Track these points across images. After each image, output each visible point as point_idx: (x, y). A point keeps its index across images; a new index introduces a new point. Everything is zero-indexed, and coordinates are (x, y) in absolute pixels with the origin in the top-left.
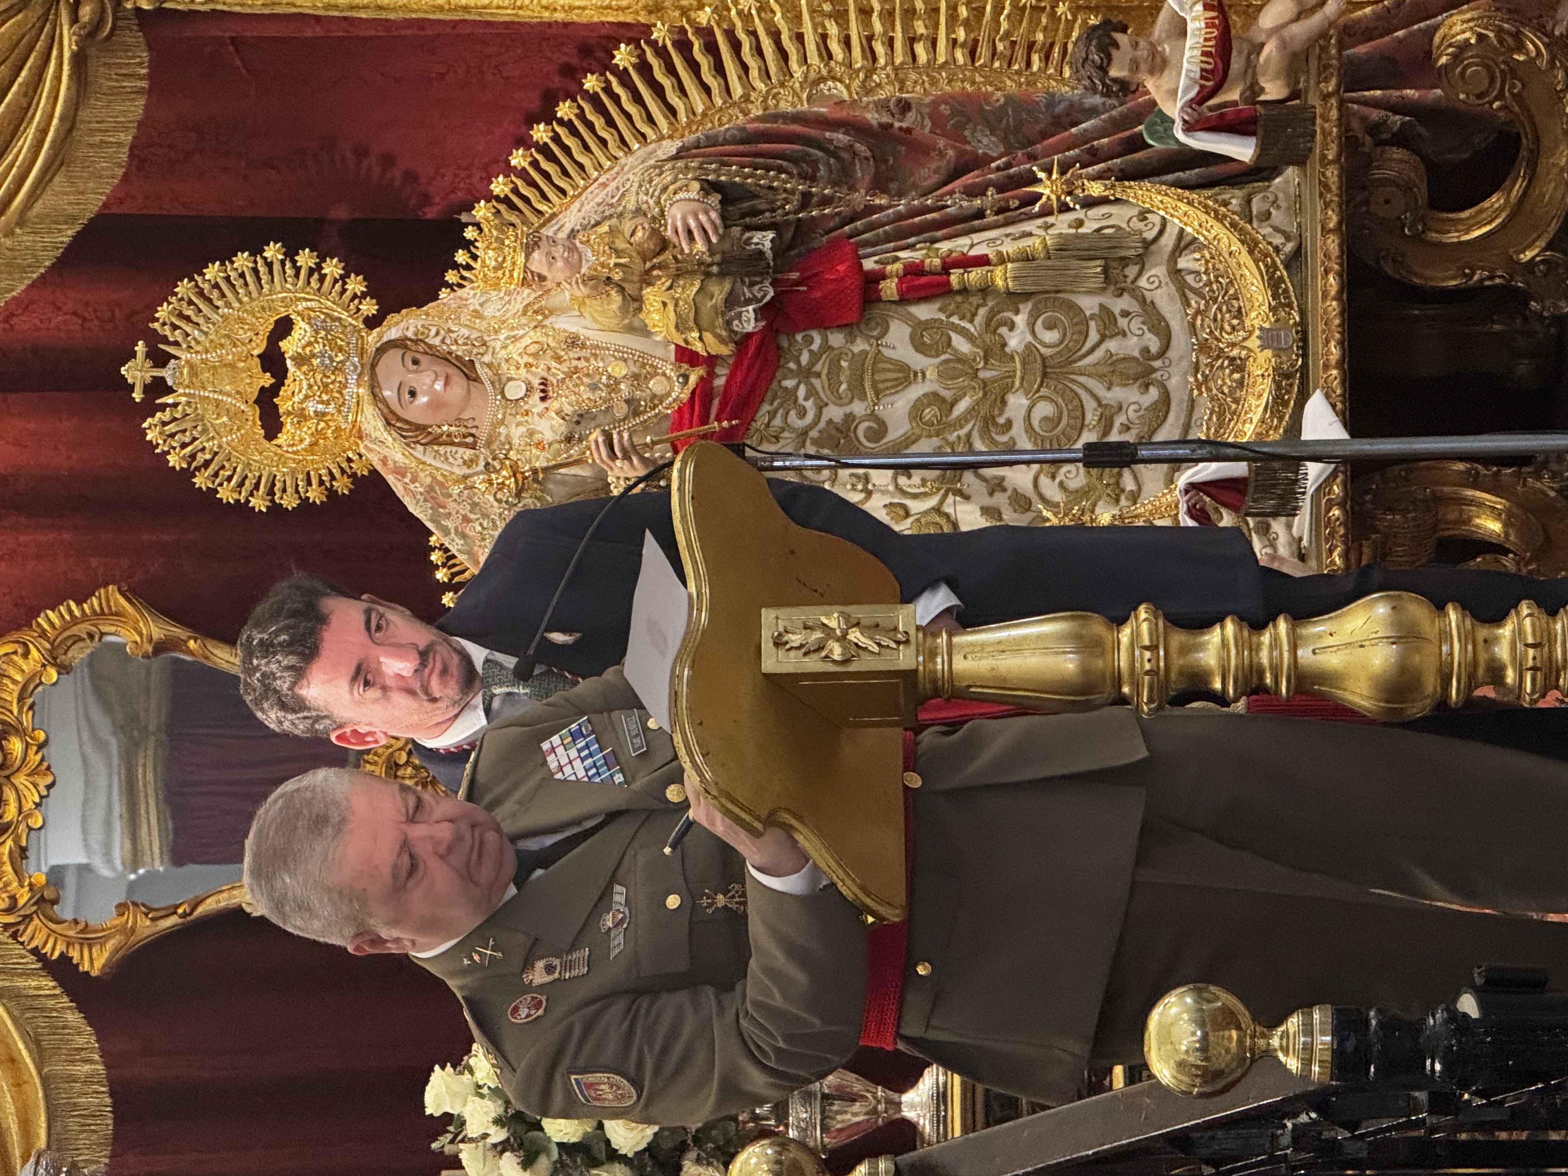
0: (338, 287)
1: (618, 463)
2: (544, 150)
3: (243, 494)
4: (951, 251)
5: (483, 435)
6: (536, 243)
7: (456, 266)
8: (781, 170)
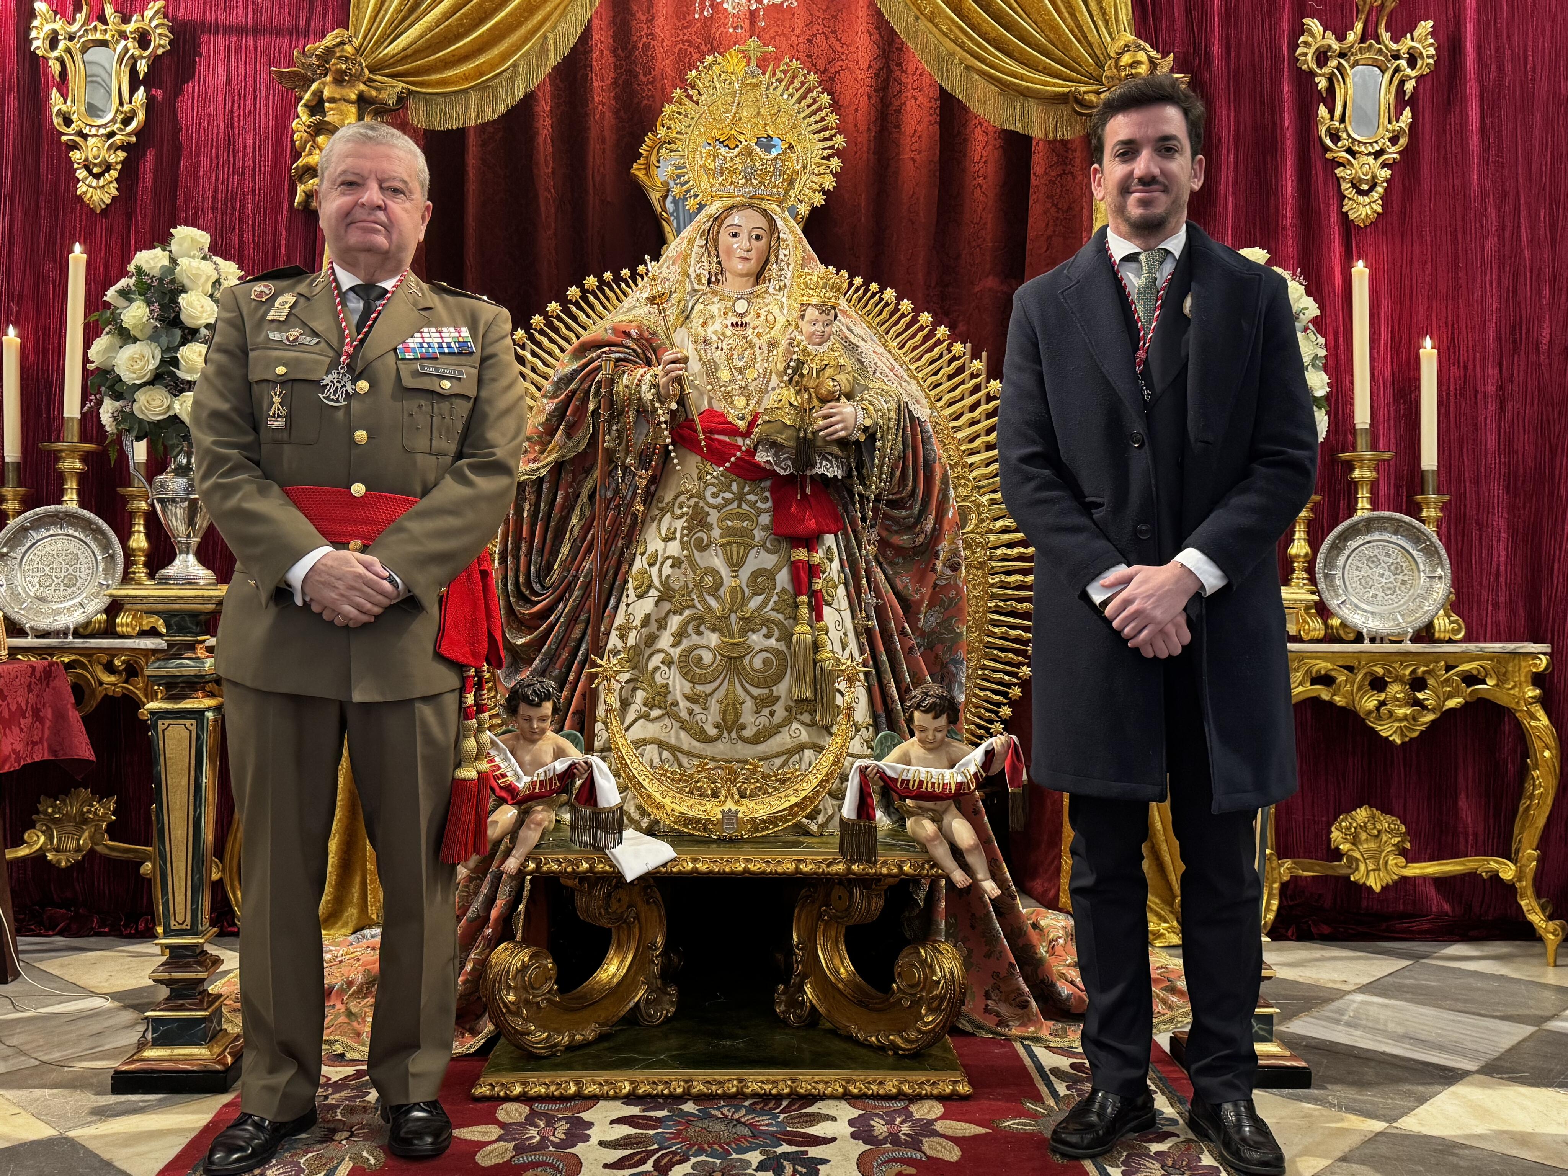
0: (816, 187)
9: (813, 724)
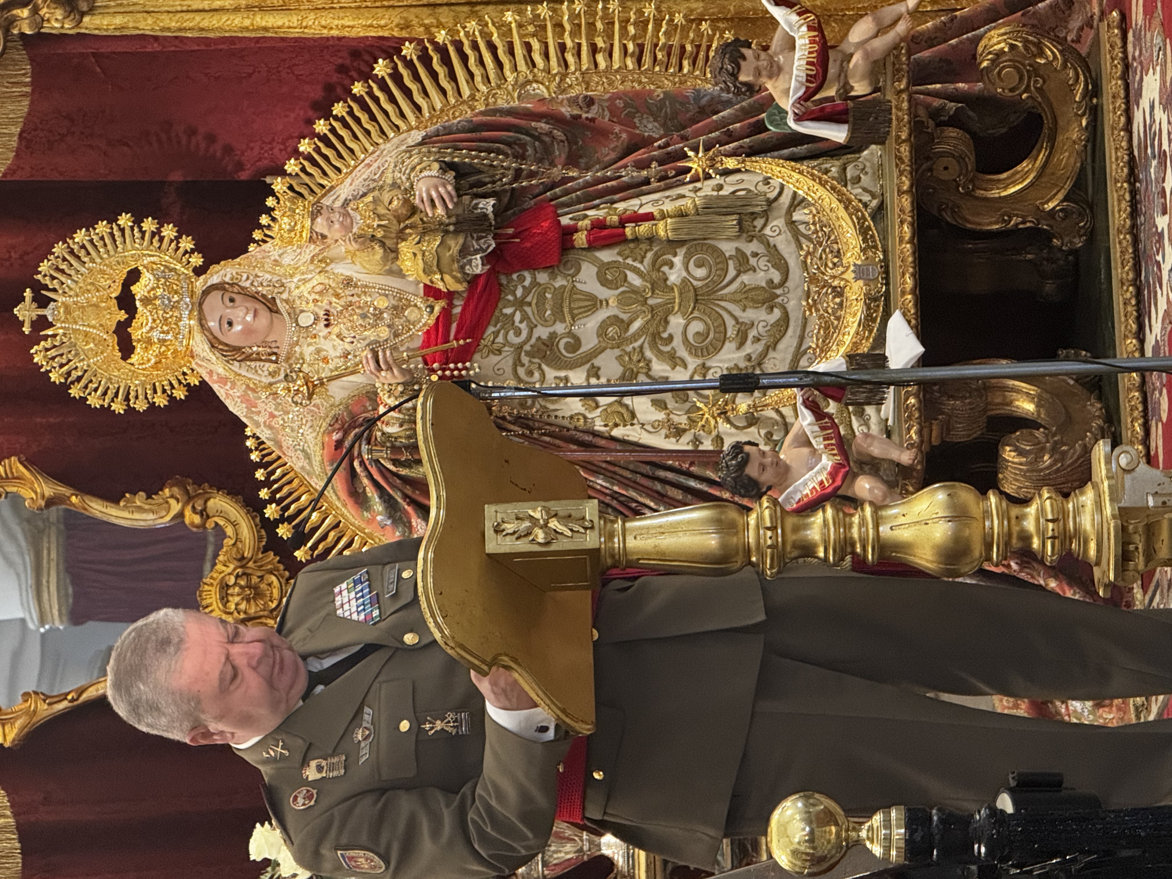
0: (173, 245)
1: (383, 373)
2: (324, 139)
3: (107, 401)
4: (626, 210)
5: (283, 352)
6: (319, 211)
7: (260, 227)
8: (498, 152)
9: (766, 215)
